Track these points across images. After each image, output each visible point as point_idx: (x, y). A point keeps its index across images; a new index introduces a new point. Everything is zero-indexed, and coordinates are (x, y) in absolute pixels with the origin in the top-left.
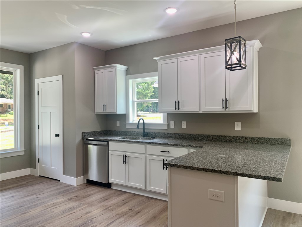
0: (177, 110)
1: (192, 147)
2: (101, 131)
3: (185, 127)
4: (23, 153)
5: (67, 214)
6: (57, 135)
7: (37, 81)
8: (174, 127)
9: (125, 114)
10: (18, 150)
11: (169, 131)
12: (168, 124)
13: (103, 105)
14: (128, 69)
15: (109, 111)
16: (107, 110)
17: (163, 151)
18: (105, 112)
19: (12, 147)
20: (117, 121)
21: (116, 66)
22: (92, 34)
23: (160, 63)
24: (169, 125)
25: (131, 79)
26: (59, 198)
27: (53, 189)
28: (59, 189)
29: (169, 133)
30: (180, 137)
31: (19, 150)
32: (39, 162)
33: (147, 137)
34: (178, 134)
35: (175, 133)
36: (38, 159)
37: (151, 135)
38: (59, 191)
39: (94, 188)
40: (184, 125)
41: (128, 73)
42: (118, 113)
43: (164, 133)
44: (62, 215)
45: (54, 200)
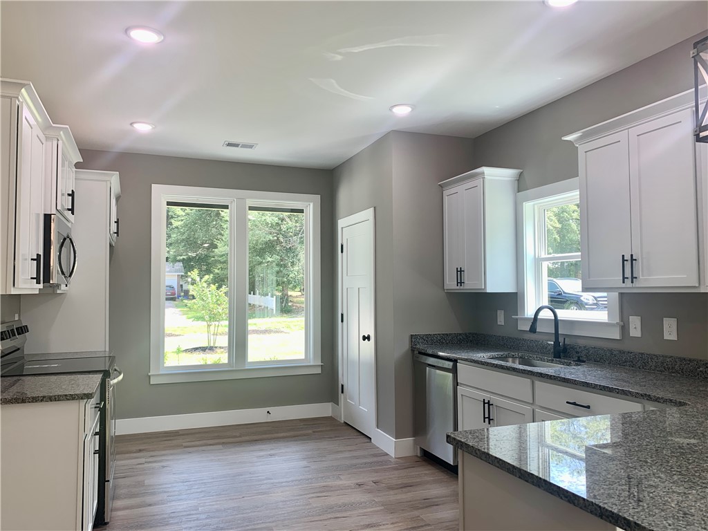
0: (628, 282)
1: (654, 401)
2: (460, 334)
3: (674, 337)
4: (319, 371)
5: (329, 516)
6: (367, 338)
7: (341, 223)
8: (640, 336)
9: (515, 294)
10: (310, 362)
11: (626, 347)
12: (622, 323)
13: (457, 271)
14: (521, 174)
15: (470, 285)
16: (466, 282)
17: (574, 404)
18: (462, 287)
19: (302, 356)
20: (499, 312)
21: (484, 173)
22: (414, 107)
23: (582, 149)
24: (624, 328)
25: (527, 200)
26: (341, 477)
27: (347, 455)
28: (357, 458)
29: (624, 353)
30: (656, 367)
31: (311, 364)
32: (342, 392)
33: (565, 357)
34: (651, 357)
35: (642, 354)
36: (342, 386)
37: (577, 352)
38: (355, 462)
39: (427, 472)
40: (670, 331)
41: (521, 185)
42: (489, 291)
43: (611, 351)
44: (320, 515)
45: (329, 480)
